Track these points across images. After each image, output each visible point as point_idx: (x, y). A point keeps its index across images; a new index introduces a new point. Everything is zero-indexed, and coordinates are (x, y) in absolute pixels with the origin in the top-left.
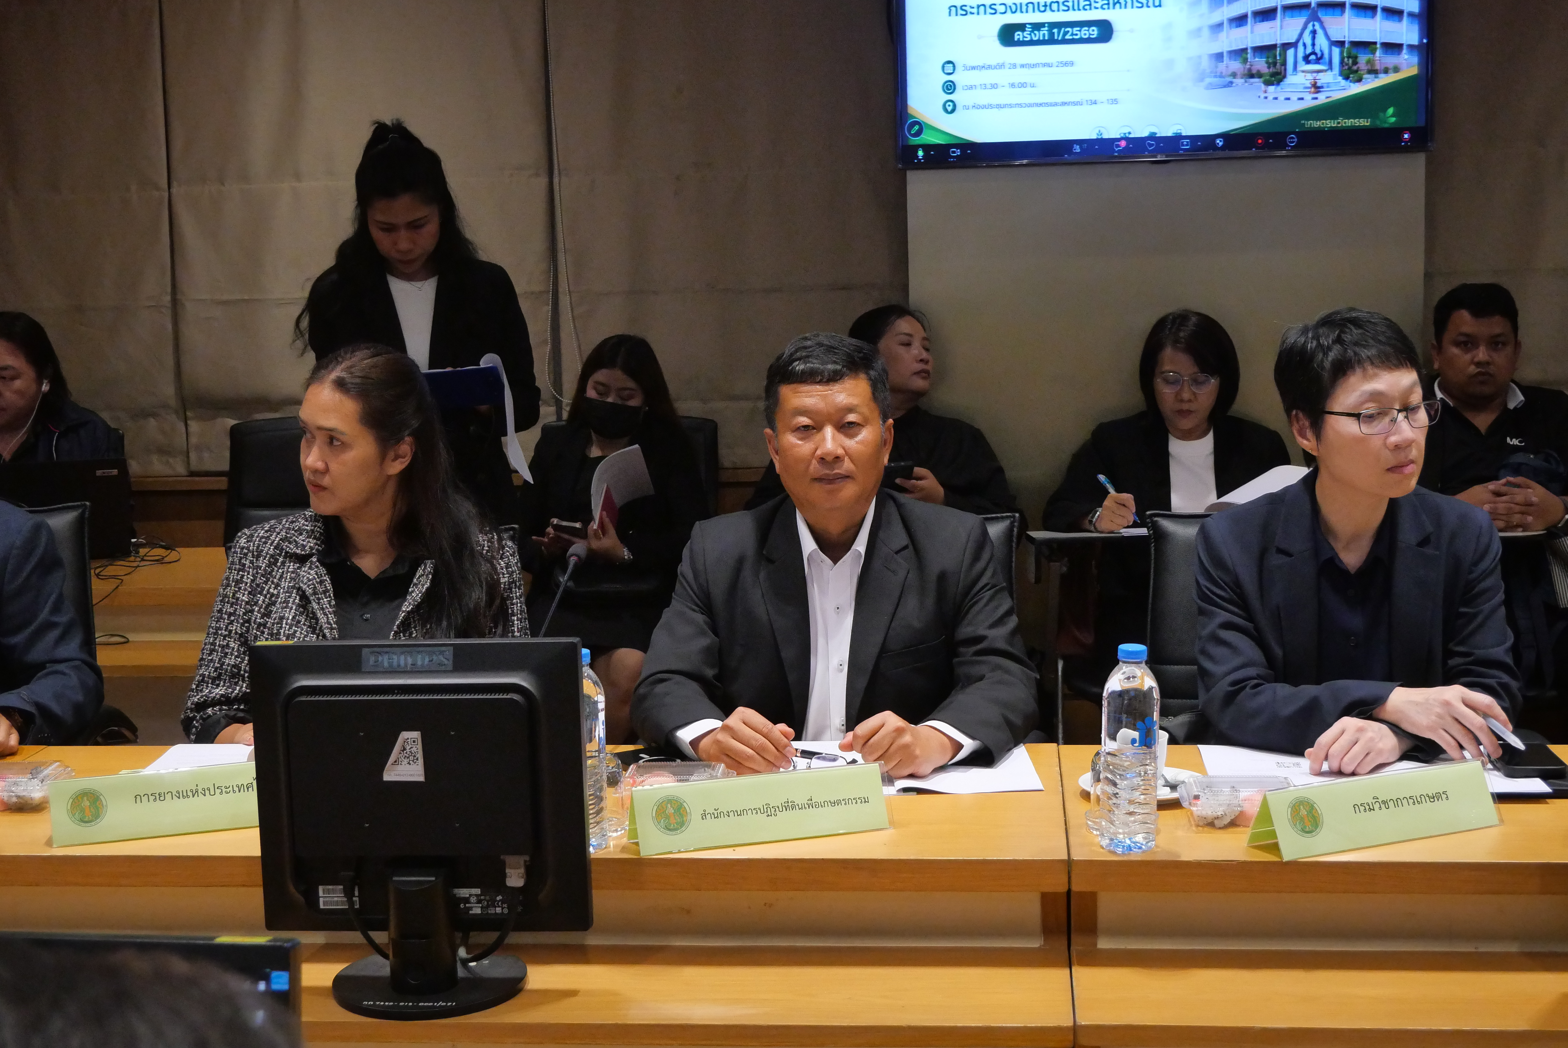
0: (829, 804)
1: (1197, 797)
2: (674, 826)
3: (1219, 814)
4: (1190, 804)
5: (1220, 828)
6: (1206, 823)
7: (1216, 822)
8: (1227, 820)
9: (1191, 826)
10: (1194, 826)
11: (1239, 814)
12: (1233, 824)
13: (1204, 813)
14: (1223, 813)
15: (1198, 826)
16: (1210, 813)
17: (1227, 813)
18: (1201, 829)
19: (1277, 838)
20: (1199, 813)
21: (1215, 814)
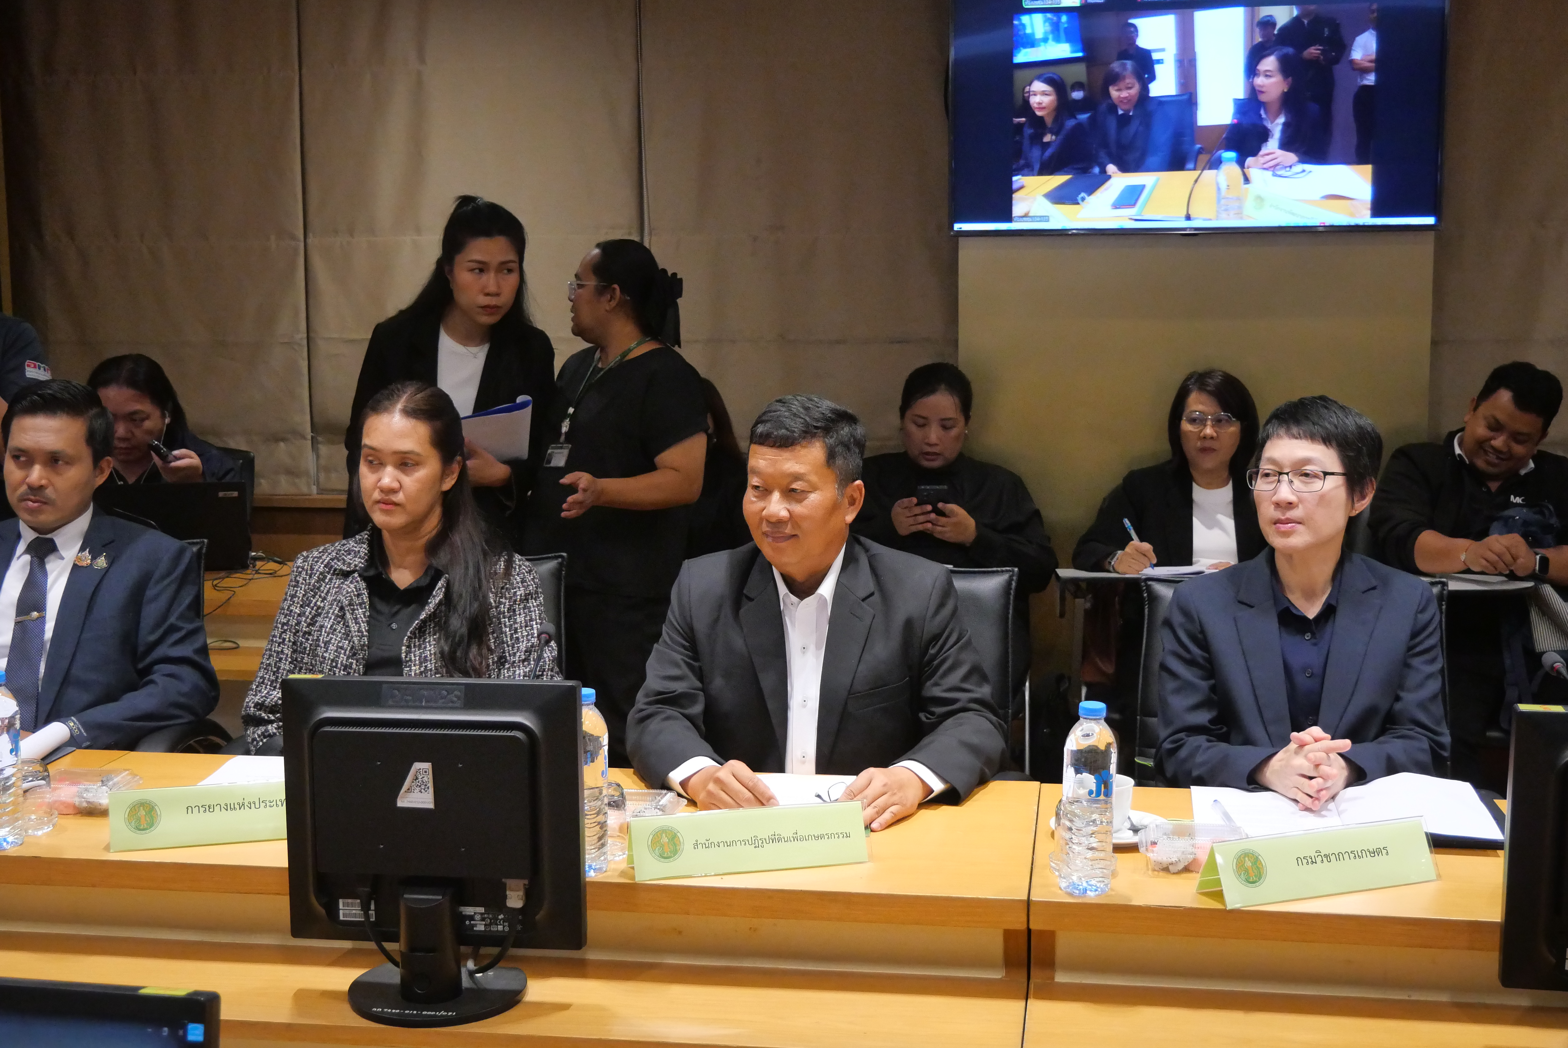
0: (813, 837)
1: (1154, 843)
2: (668, 854)
3: (1173, 860)
4: (1147, 850)
5: (1174, 873)
6: (1161, 868)
7: (1171, 867)
8: (1181, 866)
9: (1148, 870)
10: (1150, 869)
11: (1192, 862)
12: (1187, 869)
13: (1159, 859)
14: (1177, 860)
15: (1154, 870)
16: (1165, 859)
17: (1181, 859)
18: (1156, 873)
19: (1222, 887)
20: (1155, 858)
21: (1170, 861)
